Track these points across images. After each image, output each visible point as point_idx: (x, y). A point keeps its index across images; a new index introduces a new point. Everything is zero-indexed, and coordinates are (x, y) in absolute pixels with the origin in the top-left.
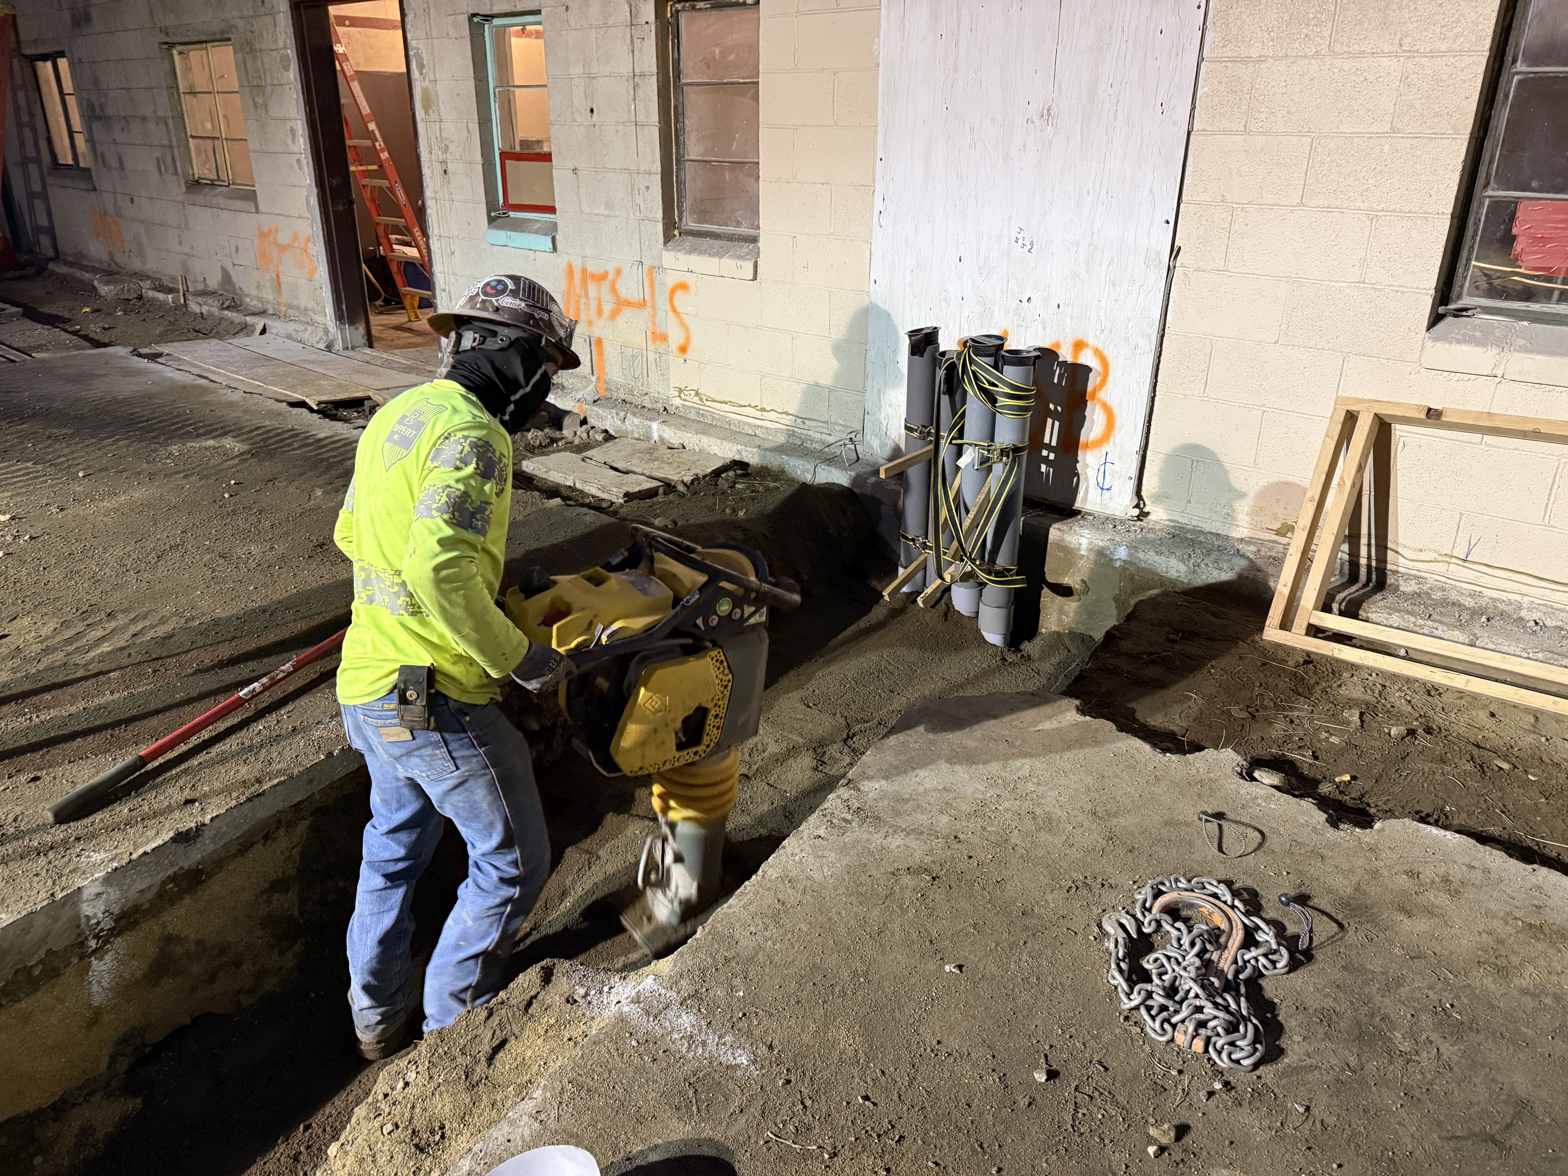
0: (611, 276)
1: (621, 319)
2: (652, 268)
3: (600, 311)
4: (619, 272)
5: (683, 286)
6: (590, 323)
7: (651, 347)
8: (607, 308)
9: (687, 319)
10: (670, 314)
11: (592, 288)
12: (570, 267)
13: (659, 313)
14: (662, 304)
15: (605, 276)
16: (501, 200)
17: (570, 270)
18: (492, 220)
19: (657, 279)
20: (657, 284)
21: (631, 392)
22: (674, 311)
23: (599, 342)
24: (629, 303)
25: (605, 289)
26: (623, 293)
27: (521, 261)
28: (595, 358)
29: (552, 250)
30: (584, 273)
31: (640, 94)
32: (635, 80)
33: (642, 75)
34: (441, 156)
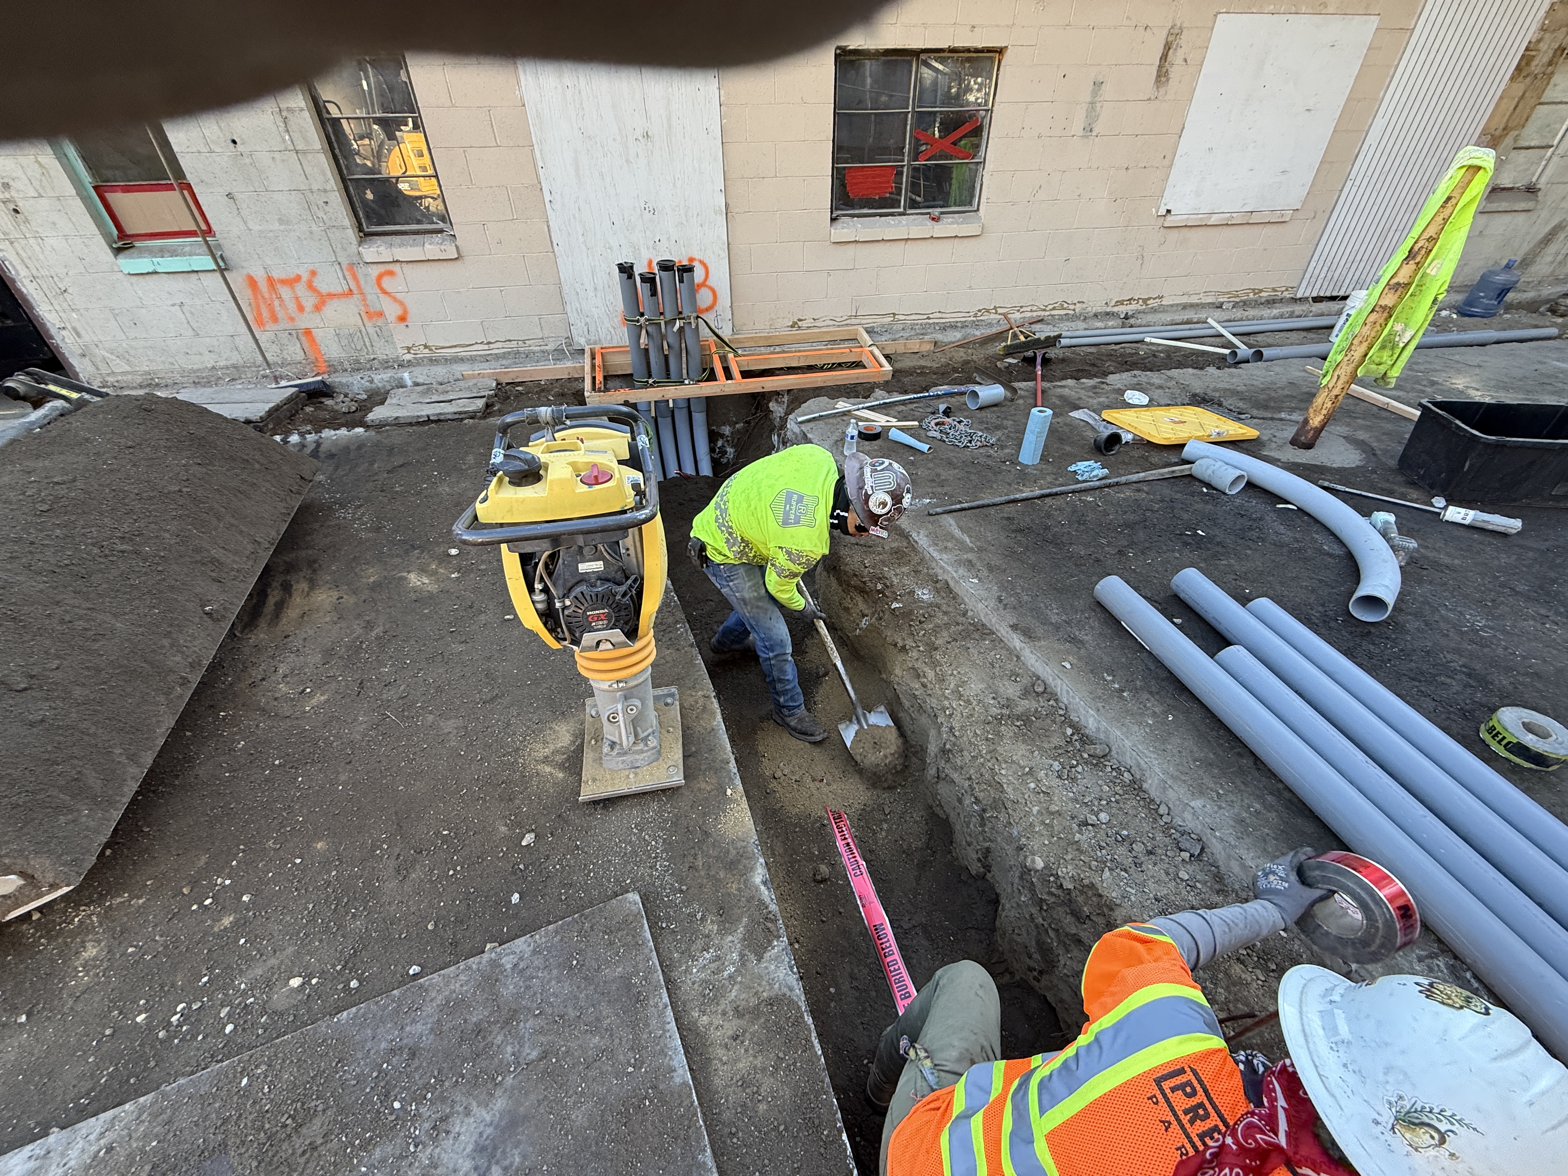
0: (305, 278)
1: (329, 309)
2: (351, 264)
3: (301, 308)
4: (313, 273)
5: (391, 273)
6: (292, 319)
7: (369, 324)
8: (309, 304)
9: (399, 296)
10: (381, 296)
11: (285, 292)
12: (251, 278)
13: (369, 297)
14: (371, 290)
15: (298, 278)
16: (115, 232)
17: (252, 283)
18: (118, 251)
19: (361, 271)
20: (360, 277)
21: (357, 362)
22: (385, 292)
23: (308, 332)
24: (331, 296)
25: (301, 289)
26: (324, 288)
27: (179, 283)
28: (306, 345)
29: (223, 268)
30: (271, 280)
31: (293, 126)
32: (283, 114)
33: (290, 110)
34: (2, 195)
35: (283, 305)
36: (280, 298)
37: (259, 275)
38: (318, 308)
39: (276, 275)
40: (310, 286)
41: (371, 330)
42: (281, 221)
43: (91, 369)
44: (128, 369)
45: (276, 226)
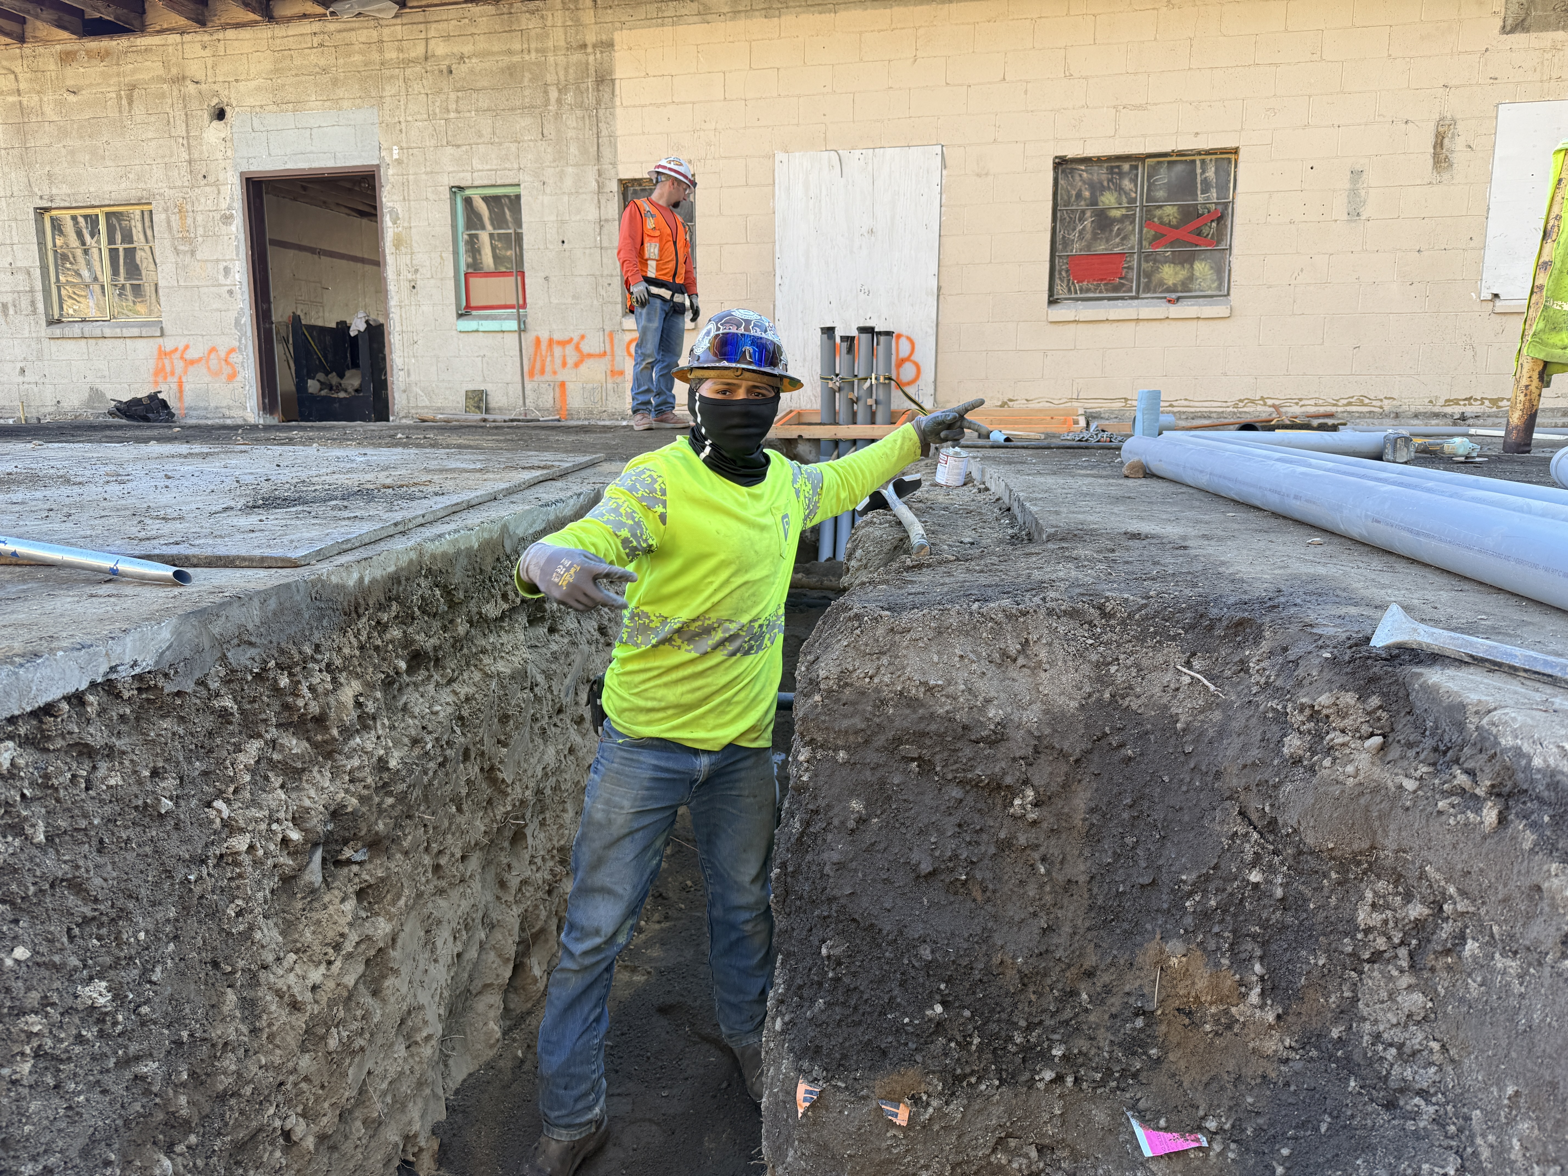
0: (575, 340)
1: (583, 368)
2: (612, 332)
4: (583, 337)
12: (538, 339)
13: (617, 358)
14: (620, 350)
15: (571, 340)
16: (464, 304)
17: (538, 341)
18: (460, 316)
19: (617, 338)
20: (616, 341)
21: (591, 412)
23: (563, 385)
25: (570, 350)
26: (586, 348)
27: (489, 340)
28: (557, 395)
29: (522, 329)
30: (551, 341)
31: (605, 231)
32: (601, 223)
33: (607, 220)
34: (410, 276)
35: (553, 361)
36: (552, 355)
37: (544, 336)
38: (577, 365)
39: (557, 337)
40: (577, 348)
41: (610, 386)
42: (574, 297)
43: (404, 402)
44: (428, 403)
45: (570, 301)
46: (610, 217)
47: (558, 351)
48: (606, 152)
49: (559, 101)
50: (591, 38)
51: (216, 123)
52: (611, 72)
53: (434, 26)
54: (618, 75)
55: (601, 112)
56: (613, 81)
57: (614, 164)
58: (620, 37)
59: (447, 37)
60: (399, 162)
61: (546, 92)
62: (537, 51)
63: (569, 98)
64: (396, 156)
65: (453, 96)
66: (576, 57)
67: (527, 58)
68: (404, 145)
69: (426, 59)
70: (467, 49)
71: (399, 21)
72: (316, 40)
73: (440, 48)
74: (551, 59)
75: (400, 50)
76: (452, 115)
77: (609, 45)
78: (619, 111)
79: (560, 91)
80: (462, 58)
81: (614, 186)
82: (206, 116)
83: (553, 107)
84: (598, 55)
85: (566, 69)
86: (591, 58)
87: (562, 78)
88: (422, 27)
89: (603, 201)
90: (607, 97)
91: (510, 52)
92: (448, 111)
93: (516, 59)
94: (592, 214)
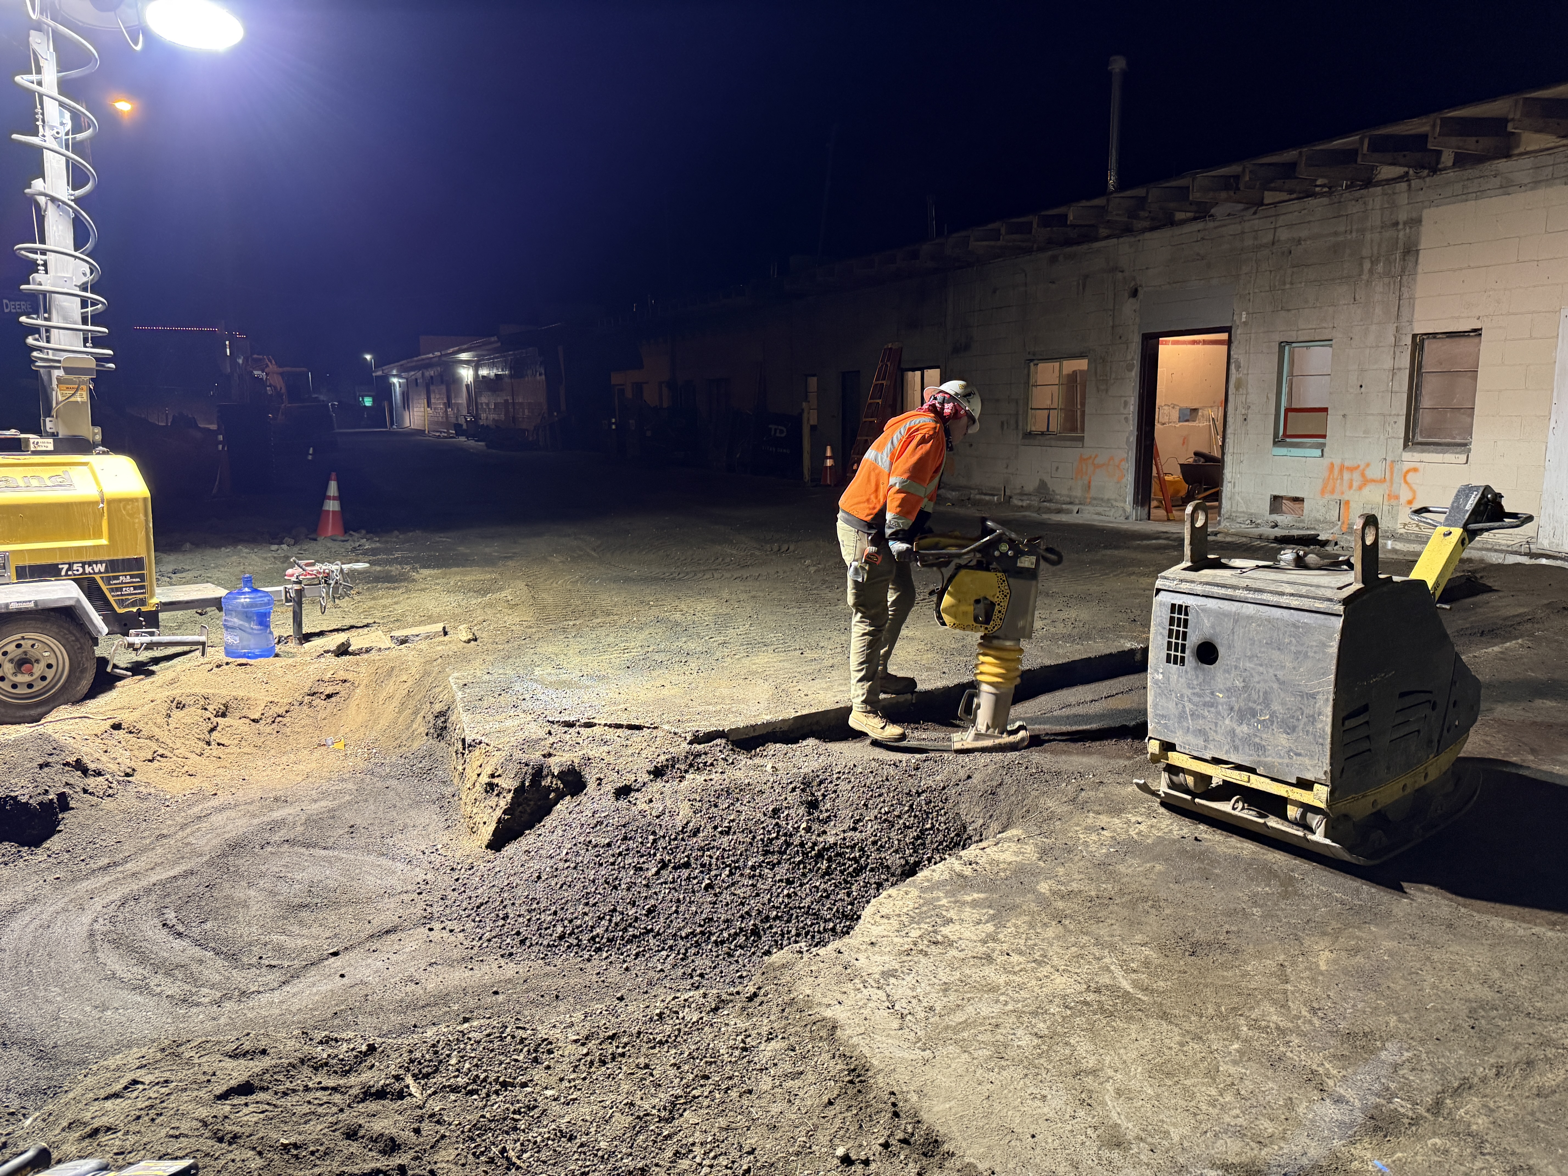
0: (1361, 468)
1: (1366, 491)
2: (1393, 462)
3: (1350, 487)
4: (1368, 465)
5: (1415, 470)
6: (1343, 493)
8: (1355, 485)
9: (1415, 487)
10: (1403, 485)
11: (1347, 474)
12: (1332, 465)
13: (1396, 486)
14: (1398, 478)
15: (1358, 467)
16: (1281, 432)
18: (1277, 443)
19: (1398, 467)
20: (1396, 470)
22: (1406, 482)
23: (1347, 503)
24: (1373, 481)
25: (1356, 476)
26: (1369, 474)
27: (1295, 463)
28: (1342, 512)
30: (1342, 468)
31: (1397, 378)
32: (1394, 371)
33: (1399, 369)
34: (1243, 411)
35: (1341, 484)
36: (1342, 479)
37: (1338, 462)
38: (1360, 488)
39: (1346, 464)
40: (1363, 475)
41: (1385, 508)
45: (1361, 435)
46: (1402, 366)
47: (1346, 476)
48: (1405, 311)
49: (1371, 271)
50: (1403, 216)
51: (1132, 300)
52: (1417, 243)
53: (1282, 217)
54: (1422, 247)
55: (1405, 278)
56: (1418, 251)
57: (1411, 322)
58: (1426, 214)
59: (1290, 226)
60: (1245, 323)
61: (1361, 265)
62: (1357, 231)
63: (1380, 268)
64: (1244, 320)
65: (1289, 271)
66: (1389, 234)
67: (1349, 237)
68: (1251, 311)
69: (1273, 244)
70: (1304, 234)
71: (1257, 216)
72: (1200, 235)
73: (1284, 235)
74: (1368, 236)
75: (1256, 238)
76: (1288, 286)
77: (1418, 221)
78: (1419, 277)
79: (1372, 263)
80: (1299, 241)
81: (1408, 340)
82: (1126, 295)
83: (1365, 277)
84: (1408, 230)
85: (1379, 245)
86: (1401, 234)
87: (1375, 252)
88: (1273, 219)
89: (1398, 353)
90: (1411, 265)
91: (1336, 234)
92: (1285, 284)
93: (1341, 238)
94: (1388, 364)
